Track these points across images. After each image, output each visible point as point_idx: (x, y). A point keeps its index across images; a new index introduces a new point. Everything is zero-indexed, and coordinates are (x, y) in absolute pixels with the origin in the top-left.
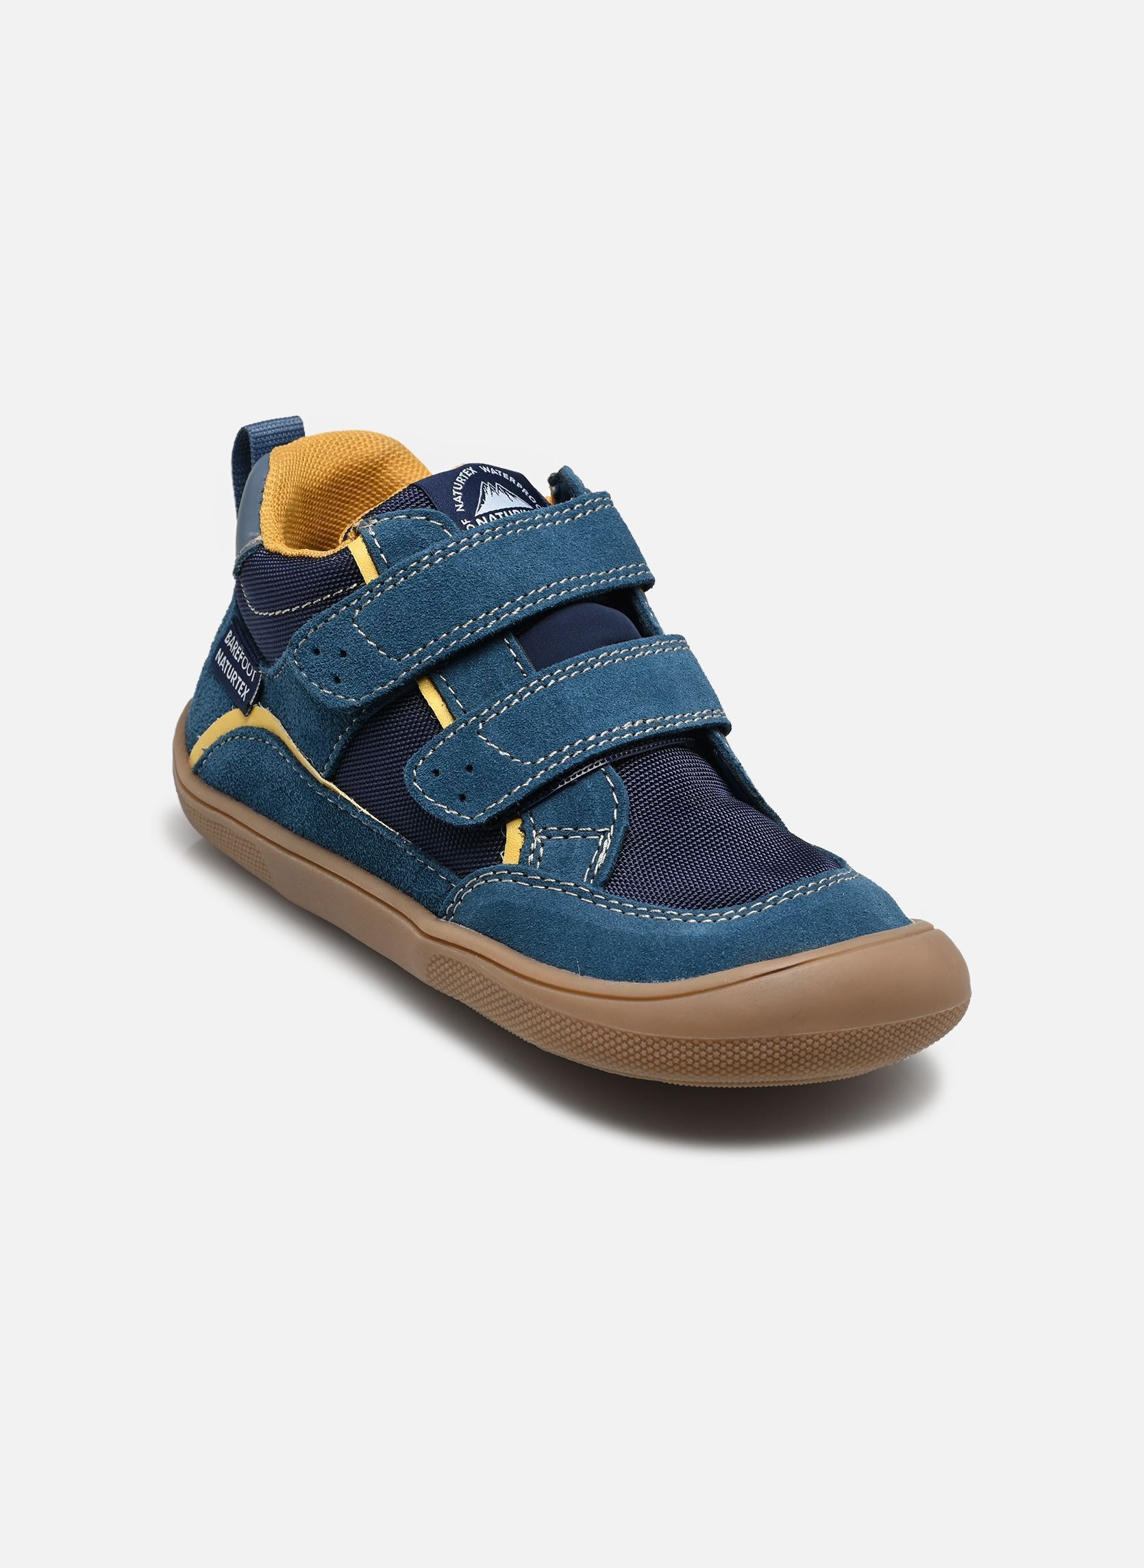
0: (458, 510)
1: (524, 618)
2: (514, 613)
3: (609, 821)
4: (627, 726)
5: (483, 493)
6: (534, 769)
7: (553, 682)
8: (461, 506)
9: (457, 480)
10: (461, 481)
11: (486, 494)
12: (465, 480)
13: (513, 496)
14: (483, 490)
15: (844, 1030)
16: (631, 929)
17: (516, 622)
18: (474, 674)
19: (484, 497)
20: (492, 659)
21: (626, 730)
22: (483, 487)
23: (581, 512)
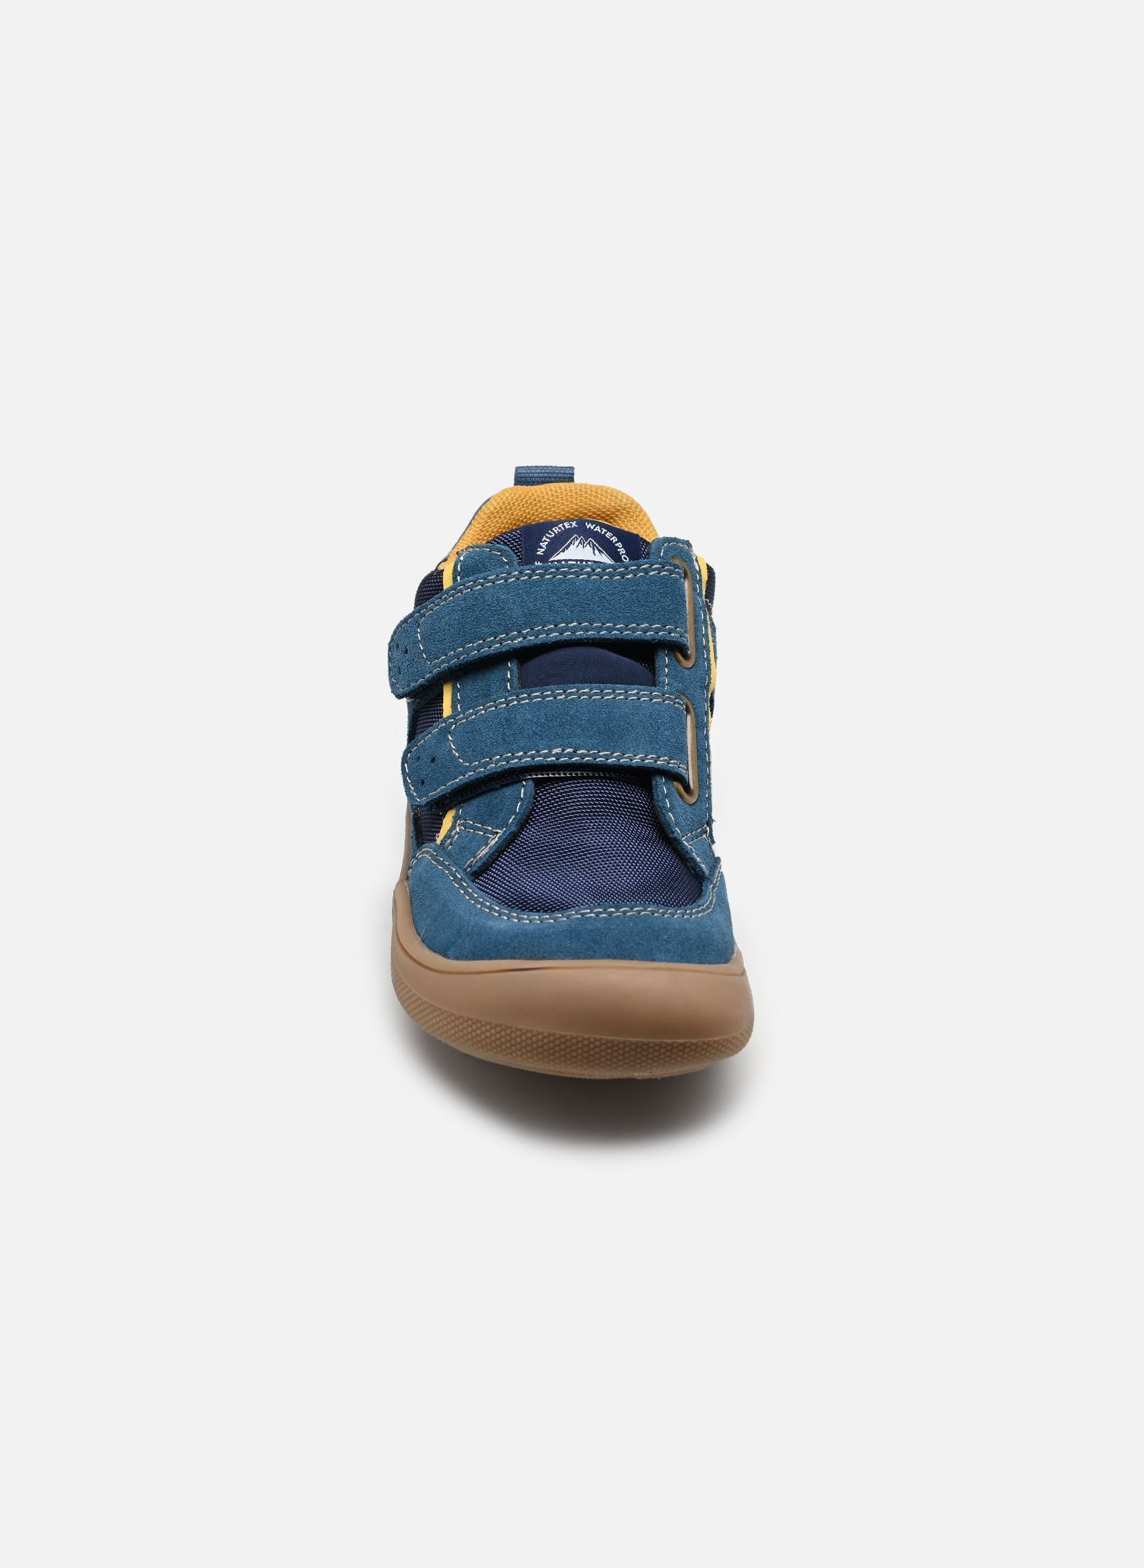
0: (538, 553)
1: (521, 647)
2: (516, 642)
3: (504, 824)
4: (558, 750)
5: (571, 543)
6: (467, 769)
7: (516, 702)
8: (543, 550)
9: (554, 529)
10: (555, 531)
11: (572, 545)
12: (560, 531)
13: (600, 551)
14: (572, 541)
15: (559, 1032)
16: (462, 913)
17: (514, 649)
18: (475, 685)
19: (567, 547)
20: (494, 676)
21: (554, 754)
22: (574, 539)
23: (632, 573)
